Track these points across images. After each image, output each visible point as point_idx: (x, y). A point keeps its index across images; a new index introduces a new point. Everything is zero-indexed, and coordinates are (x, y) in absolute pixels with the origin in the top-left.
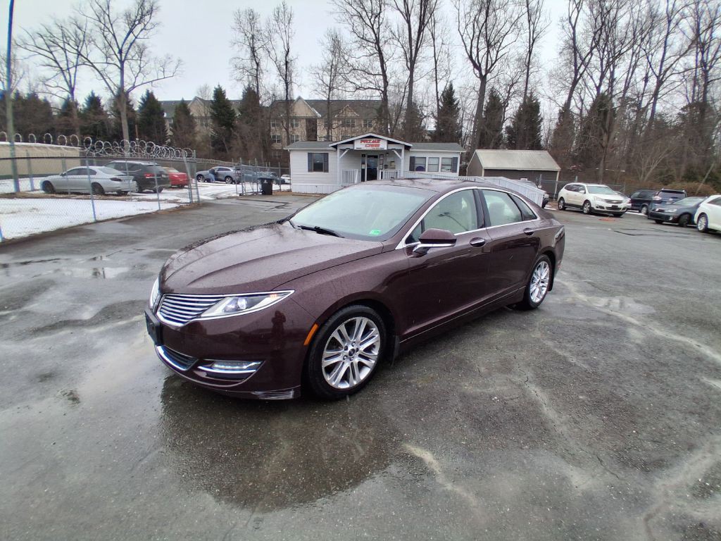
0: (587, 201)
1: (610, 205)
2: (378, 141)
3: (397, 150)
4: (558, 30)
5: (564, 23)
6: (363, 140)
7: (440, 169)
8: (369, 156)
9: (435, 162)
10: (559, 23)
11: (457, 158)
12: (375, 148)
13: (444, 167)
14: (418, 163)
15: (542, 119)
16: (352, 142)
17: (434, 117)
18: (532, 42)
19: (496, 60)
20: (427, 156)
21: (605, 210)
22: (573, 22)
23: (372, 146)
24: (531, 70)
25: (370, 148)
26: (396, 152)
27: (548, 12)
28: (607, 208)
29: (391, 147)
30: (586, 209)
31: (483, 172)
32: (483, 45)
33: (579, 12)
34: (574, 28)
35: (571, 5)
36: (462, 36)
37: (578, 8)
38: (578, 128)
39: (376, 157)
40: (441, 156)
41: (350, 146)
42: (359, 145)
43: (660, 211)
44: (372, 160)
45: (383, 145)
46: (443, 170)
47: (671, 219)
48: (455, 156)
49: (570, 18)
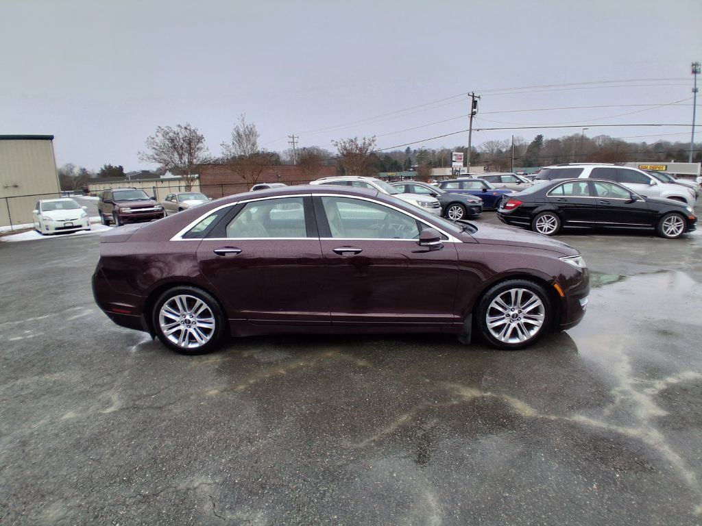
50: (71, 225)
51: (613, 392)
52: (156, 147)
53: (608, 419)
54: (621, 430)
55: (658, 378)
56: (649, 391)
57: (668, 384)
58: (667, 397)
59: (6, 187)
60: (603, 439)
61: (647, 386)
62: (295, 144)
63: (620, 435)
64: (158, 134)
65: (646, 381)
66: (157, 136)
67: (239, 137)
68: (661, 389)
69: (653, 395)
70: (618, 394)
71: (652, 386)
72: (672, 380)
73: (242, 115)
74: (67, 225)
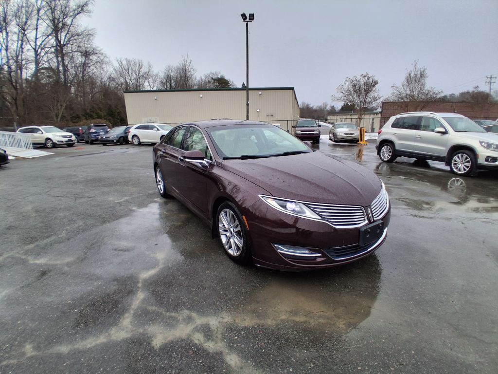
0: (48, 139)
1: (67, 139)
21: (65, 143)
28: (65, 141)
30: (49, 145)
43: (106, 138)
47: (115, 141)
52: (343, 92)
59: (268, 116)
62: (492, 84)
64: (346, 82)
66: (345, 84)
67: (409, 80)
73: (415, 61)
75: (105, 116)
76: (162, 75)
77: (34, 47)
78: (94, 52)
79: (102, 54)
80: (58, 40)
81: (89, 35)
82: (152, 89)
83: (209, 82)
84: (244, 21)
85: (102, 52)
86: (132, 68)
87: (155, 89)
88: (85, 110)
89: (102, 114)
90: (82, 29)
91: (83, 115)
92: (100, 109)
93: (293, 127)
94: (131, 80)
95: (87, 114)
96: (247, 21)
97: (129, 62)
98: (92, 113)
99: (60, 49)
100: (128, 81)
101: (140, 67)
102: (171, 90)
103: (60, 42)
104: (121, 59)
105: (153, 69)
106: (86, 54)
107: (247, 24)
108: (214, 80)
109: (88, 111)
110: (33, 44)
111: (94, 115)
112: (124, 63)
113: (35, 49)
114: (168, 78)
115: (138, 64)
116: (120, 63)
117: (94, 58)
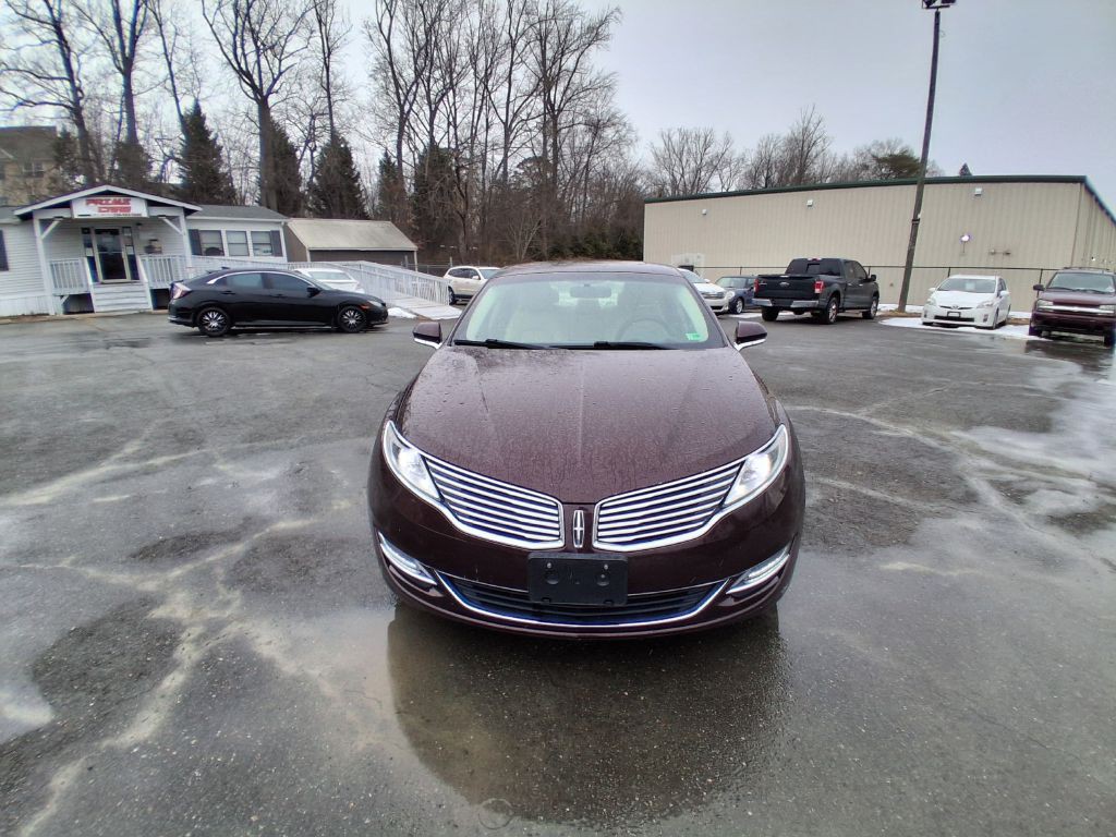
2: (127, 202)
3: (171, 218)
4: (363, 40)
5: (371, 31)
6: (90, 199)
7: (251, 251)
8: (99, 232)
9: (239, 239)
10: (364, 30)
11: (278, 232)
12: (122, 215)
13: (257, 247)
14: (207, 242)
15: (359, 174)
16: (67, 205)
17: (177, 160)
18: (328, 53)
19: (281, 73)
20: (223, 229)
22: (386, 33)
23: (114, 210)
24: (334, 98)
25: (110, 215)
26: (167, 221)
27: (345, 11)
29: (157, 211)
31: (308, 255)
32: (250, 47)
33: (392, 17)
34: (388, 42)
35: (379, 5)
36: (211, 26)
37: (390, 11)
38: (409, 187)
39: (114, 232)
40: (249, 229)
41: (64, 213)
42: (83, 210)
44: (107, 240)
45: (139, 209)
46: (257, 252)
48: (274, 228)
49: (380, 25)
50: (956, 315)
51: (238, 593)
53: (211, 566)
54: (189, 566)
55: (198, 665)
56: (196, 631)
57: (176, 665)
58: (165, 639)
60: (197, 549)
61: (203, 637)
63: (186, 562)
65: (212, 643)
68: (180, 648)
69: (185, 628)
70: (229, 596)
71: (198, 641)
72: (173, 681)
74: (951, 315)
75: (609, 250)
76: (751, 158)
77: (504, 118)
78: (610, 123)
79: (625, 125)
80: (548, 103)
81: (604, 86)
82: (724, 191)
83: (866, 167)
84: (928, 7)
85: (625, 120)
86: (689, 149)
87: (733, 189)
88: (575, 239)
89: (605, 246)
90: (593, 75)
91: (571, 249)
92: (603, 237)
93: (1035, 288)
94: (682, 176)
95: (578, 246)
96: (938, 8)
97: (685, 137)
98: (586, 246)
99: (551, 121)
100: (678, 177)
101: (706, 145)
102: (770, 190)
103: (553, 106)
104: (669, 130)
105: (733, 147)
106: (596, 127)
107: (937, 15)
108: (880, 161)
109: (580, 241)
110: (502, 112)
111: (590, 251)
112: (676, 138)
113: (505, 124)
114: (765, 164)
115: (702, 140)
116: (667, 140)
117: (609, 133)
